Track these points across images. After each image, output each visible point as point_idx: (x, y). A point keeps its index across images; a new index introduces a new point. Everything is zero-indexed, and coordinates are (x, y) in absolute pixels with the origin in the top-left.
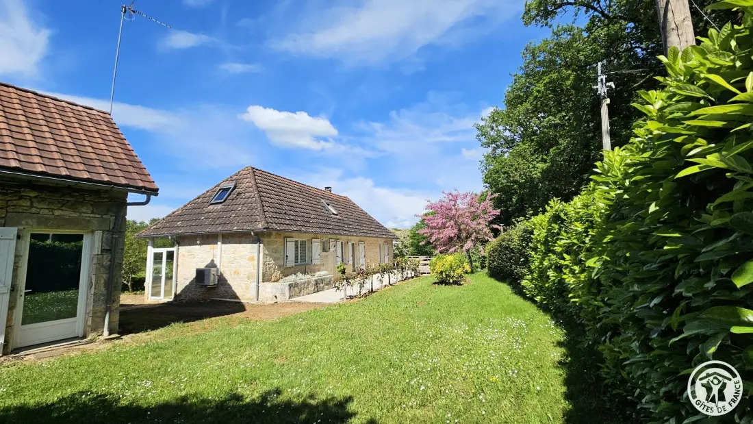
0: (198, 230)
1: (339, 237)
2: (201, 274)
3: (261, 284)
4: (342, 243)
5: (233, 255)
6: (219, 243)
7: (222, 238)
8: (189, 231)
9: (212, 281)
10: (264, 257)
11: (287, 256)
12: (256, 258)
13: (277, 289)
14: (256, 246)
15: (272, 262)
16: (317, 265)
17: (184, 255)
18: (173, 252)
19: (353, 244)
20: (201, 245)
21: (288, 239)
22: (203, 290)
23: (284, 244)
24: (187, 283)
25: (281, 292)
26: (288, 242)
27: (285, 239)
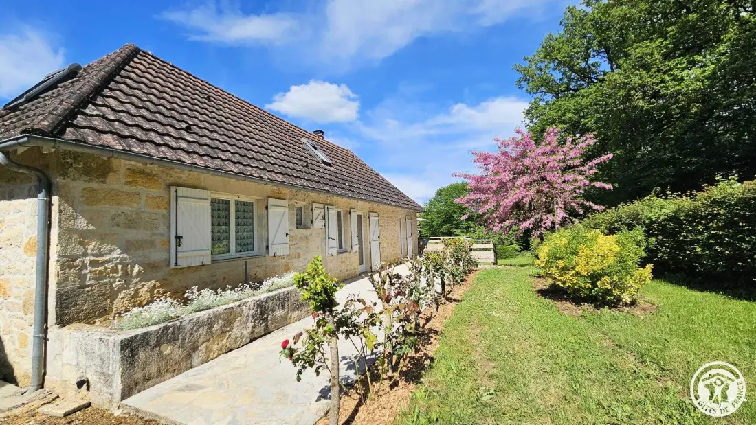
1: (335, 199)
3: (54, 331)
4: (339, 213)
11: (180, 238)
13: (91, 356)
16: (282, 257)
19: (359, 217)
21: (183, 192)
23: (170, 203)
25: (99, 370)
26: (179, 199)
27: (173, 189)
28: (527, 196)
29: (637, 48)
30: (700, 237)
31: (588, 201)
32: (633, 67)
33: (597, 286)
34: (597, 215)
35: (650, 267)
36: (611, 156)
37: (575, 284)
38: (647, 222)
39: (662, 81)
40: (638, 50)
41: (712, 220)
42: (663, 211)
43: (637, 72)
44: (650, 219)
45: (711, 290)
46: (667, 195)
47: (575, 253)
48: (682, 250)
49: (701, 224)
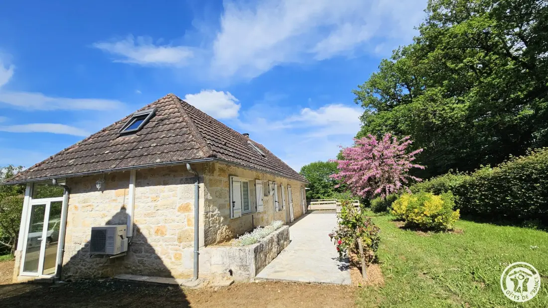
0: (100, 168)
1: (276, 178)
2: (99, 236)
3: (202, 250)
4: (277, 186)
5: (154, 204)
6: (131, 186)
7: (136, 179)
8: (84, 170)
9: (117, 246)
10: (205, 205)
11: (233, 202)
12: (193, 208)
13: (232, 258)
14: (193, 187)
15: (217, 212)
16: (261, 213)
17: (76, 207)
18: (61, 202)
20: (102, 190)
21: (235, 178)
22: (104, 260)
23: (230, 185)
24: (80, 247)
25: (240, 264)
26: (233, 182)
27: (231, 177)
28: (378, 173)
29: (429, 90)
30: (477, 195)
31: (412, 176)
32: (428, 100)
33: (435, 221)
34: (418, 184)
35: (458, 210)
36: (422, 150)
37: (424, 221)
38: (450, 188)
39: (444, 109)
40: (429, 92)
41: (481, 187)
42: (458, 182)
43: (430, 104)
44: (451, 186)
45: (486, 222)
46: (457, 173)
47: (422, 205)
48: (469, 202)
49: (477, 189)
